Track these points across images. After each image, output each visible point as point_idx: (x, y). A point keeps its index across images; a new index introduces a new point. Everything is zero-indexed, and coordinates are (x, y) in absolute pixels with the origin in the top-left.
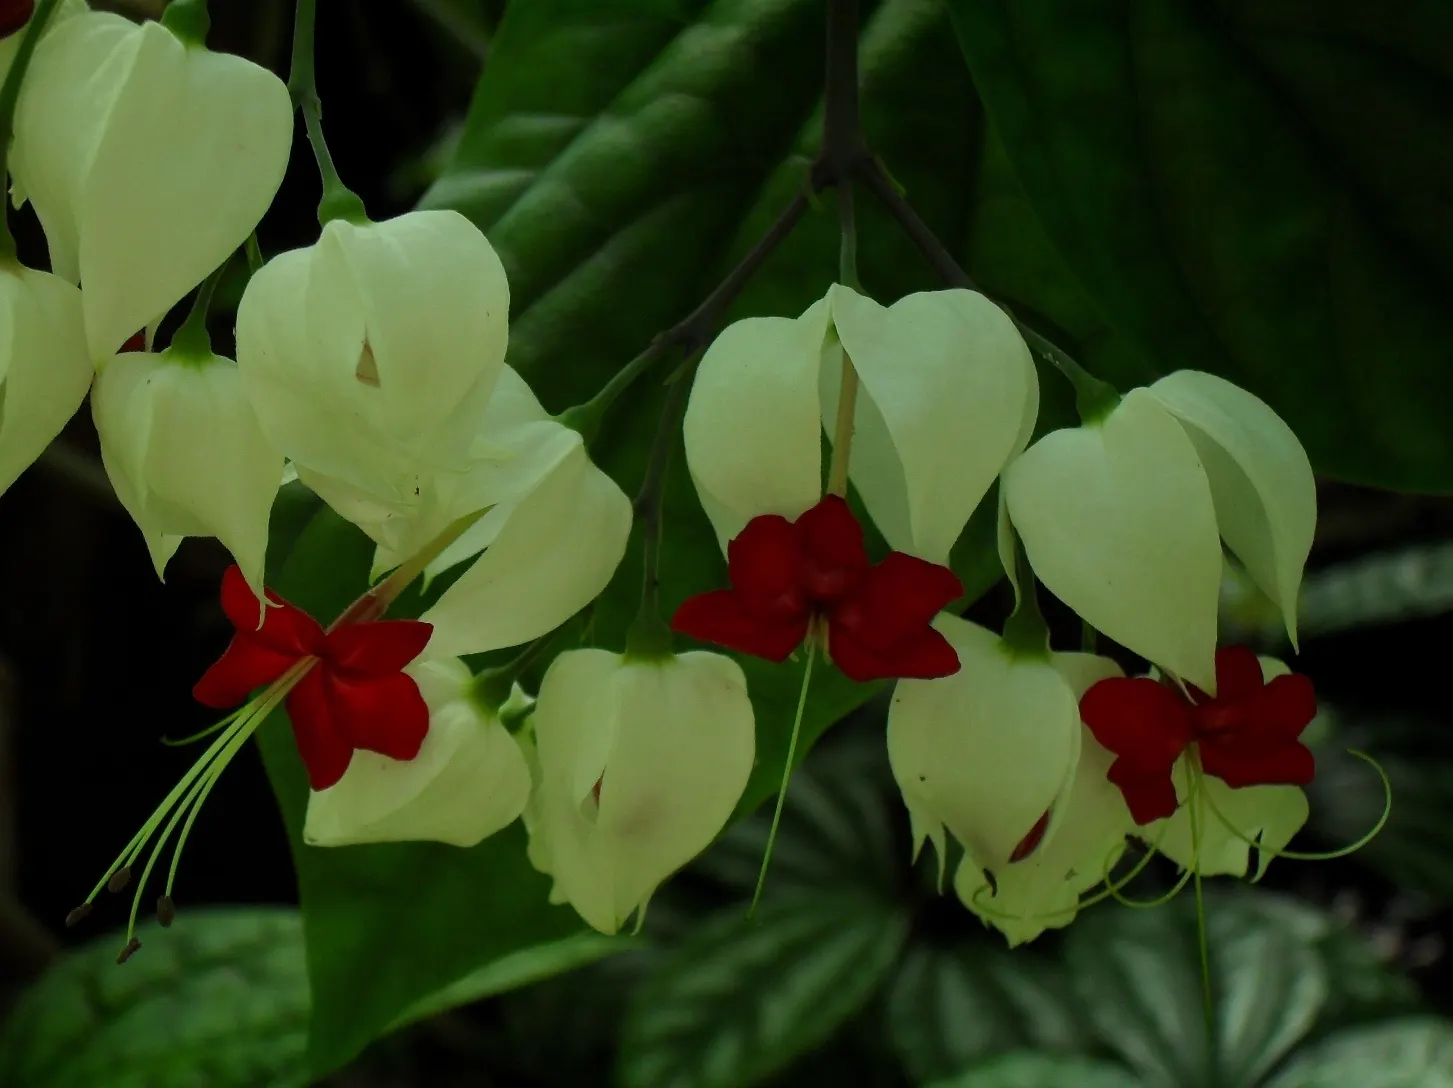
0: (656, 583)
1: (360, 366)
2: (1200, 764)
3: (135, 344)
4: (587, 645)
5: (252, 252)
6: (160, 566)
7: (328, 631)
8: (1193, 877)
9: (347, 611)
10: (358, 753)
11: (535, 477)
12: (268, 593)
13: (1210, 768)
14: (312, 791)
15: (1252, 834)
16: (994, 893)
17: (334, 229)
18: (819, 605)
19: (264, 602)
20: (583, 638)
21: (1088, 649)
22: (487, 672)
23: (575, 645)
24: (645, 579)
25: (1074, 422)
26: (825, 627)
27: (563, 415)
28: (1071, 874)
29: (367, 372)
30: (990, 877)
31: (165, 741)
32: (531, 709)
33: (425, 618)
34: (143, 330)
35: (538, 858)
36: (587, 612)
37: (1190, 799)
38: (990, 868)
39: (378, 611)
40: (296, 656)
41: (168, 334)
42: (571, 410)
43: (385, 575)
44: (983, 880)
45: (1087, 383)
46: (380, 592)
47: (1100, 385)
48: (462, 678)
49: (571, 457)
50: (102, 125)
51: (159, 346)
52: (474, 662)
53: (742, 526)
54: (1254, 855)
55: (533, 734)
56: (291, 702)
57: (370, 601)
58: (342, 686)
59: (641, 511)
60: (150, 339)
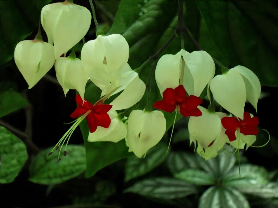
0: (150, 99)
1: (104, 61)
2: (239, 131)
3: (63, 56)
4: (137, 109)
5: (84, 41)
6: (65, 94)
7: (94, 106)
8: (238, 150)
9: (97, 102)
10: (98, 127)
11: (131, 80)
12: (84, 99)
13: (241, 132)
14: (90, 133)
15: (246, 142)
16: (204, 152)
17: (99, 37)
18: (178, 103)
19: (84, 101)
20: (136, 108)
21: (221, 112)
22: (120, 113)
23: (135, 109)
24: (148, 98)
25: (221, 74)
26: (179, 107)
27: (135, 70)
28: (217, 149)
29: (105, 62)
30: (204, 149)
31: (64, 123)
32: (128, 119)
33: (111, 104)
34: (64, 54)
35: (127, 144)
36: (137, 103)
37: (238, 137)
38: (204, 148)
39: (103, 102)
40: (88, 110)
41: (68, 54)
42: (136, 69)
43: (104, 96)
44: (202, 150)
45: (223, 67)
46: (103, 99)
47: (225, 68)
48: (116, 114)
49: (136, 77)
50: (58, 17)
51: (67, 56)
52: (118, 112)
53: (165, 90)
54: (245, 146)
55: (127, 124)
56: (87, 117)
57: (101, 101)
58: (96, 115)
59: (147, 86)
60: (65, 55)
